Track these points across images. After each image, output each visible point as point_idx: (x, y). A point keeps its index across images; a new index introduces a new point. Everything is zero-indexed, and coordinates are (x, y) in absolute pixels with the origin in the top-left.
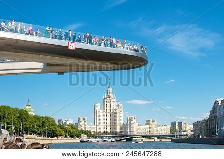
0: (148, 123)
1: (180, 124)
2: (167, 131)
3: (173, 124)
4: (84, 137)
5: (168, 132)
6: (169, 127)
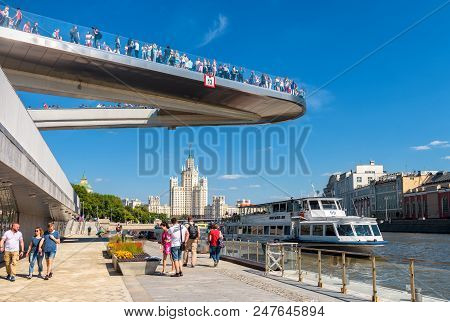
4: (157, 222)
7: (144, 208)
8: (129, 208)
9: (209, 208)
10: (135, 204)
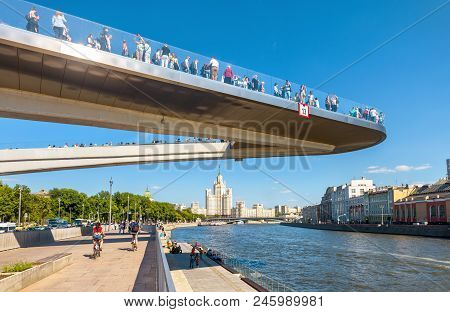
0: (255, 207)
1: (283, 208)
2: (272, 214)
3: (277, 208)
4: (199, 220)
5: (273, 216)
6: (274, 210)
7: (188, 210)
8: (178, 211)
9: (234, 210)
10: (182, 208)
